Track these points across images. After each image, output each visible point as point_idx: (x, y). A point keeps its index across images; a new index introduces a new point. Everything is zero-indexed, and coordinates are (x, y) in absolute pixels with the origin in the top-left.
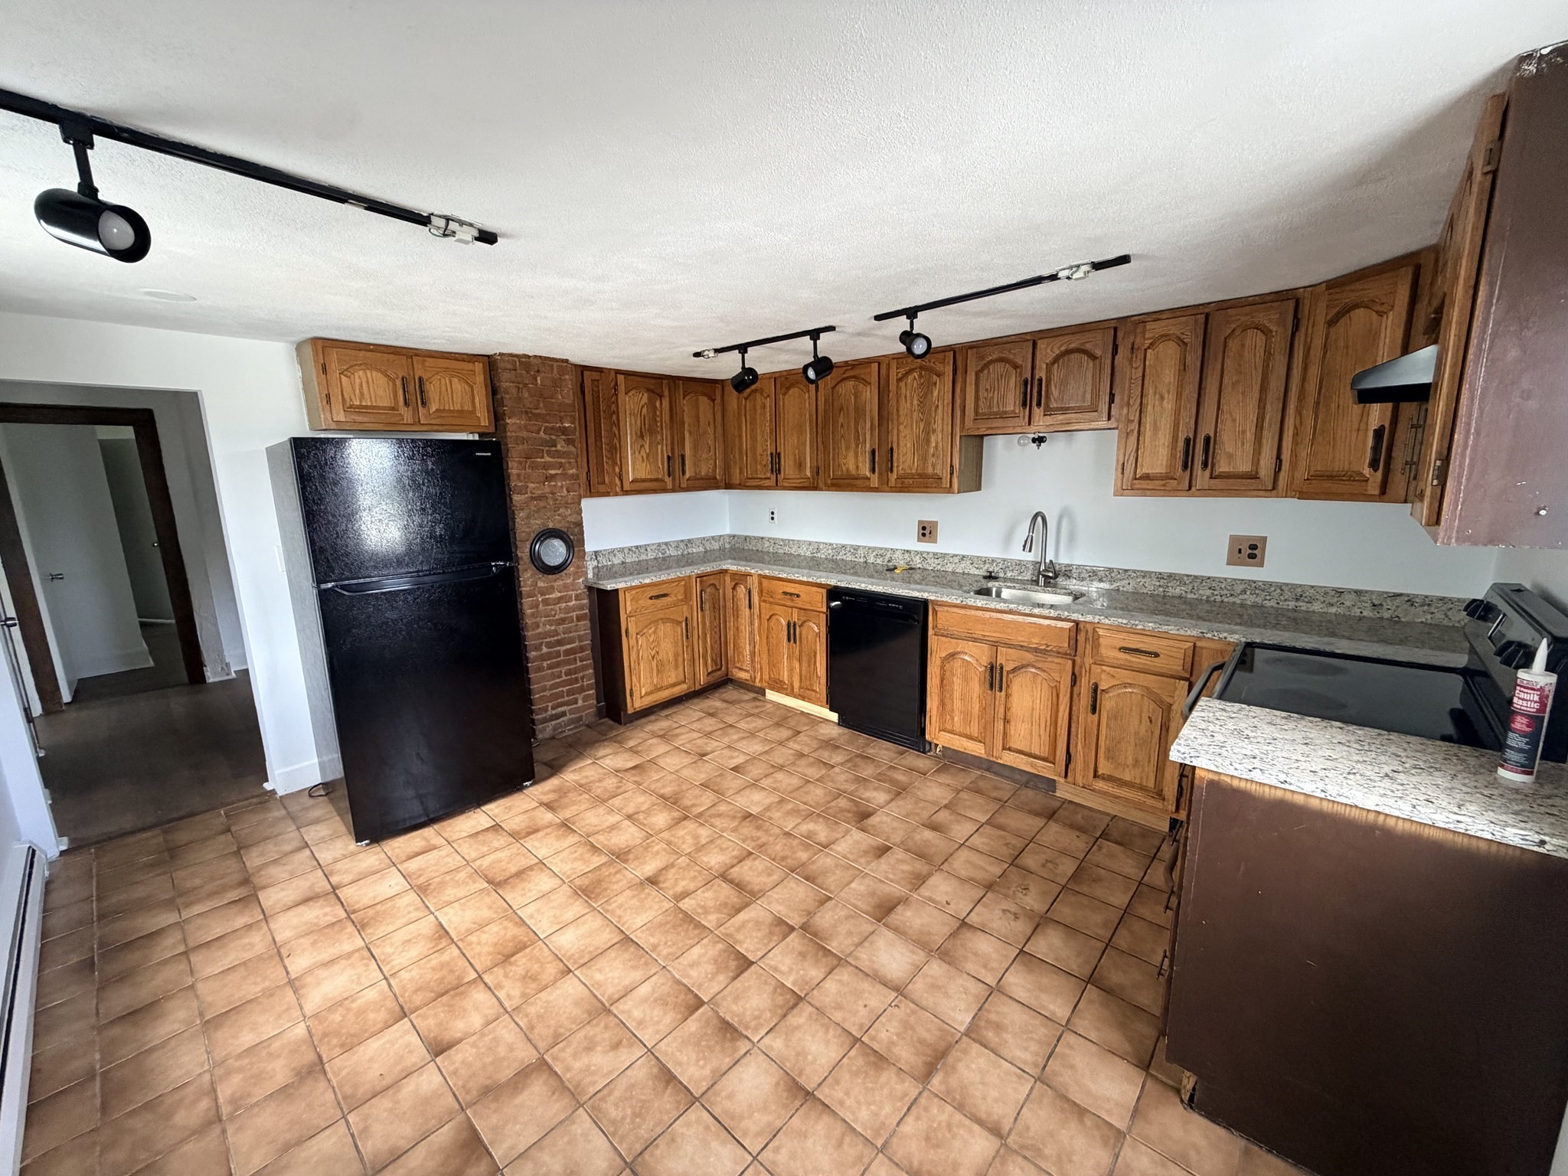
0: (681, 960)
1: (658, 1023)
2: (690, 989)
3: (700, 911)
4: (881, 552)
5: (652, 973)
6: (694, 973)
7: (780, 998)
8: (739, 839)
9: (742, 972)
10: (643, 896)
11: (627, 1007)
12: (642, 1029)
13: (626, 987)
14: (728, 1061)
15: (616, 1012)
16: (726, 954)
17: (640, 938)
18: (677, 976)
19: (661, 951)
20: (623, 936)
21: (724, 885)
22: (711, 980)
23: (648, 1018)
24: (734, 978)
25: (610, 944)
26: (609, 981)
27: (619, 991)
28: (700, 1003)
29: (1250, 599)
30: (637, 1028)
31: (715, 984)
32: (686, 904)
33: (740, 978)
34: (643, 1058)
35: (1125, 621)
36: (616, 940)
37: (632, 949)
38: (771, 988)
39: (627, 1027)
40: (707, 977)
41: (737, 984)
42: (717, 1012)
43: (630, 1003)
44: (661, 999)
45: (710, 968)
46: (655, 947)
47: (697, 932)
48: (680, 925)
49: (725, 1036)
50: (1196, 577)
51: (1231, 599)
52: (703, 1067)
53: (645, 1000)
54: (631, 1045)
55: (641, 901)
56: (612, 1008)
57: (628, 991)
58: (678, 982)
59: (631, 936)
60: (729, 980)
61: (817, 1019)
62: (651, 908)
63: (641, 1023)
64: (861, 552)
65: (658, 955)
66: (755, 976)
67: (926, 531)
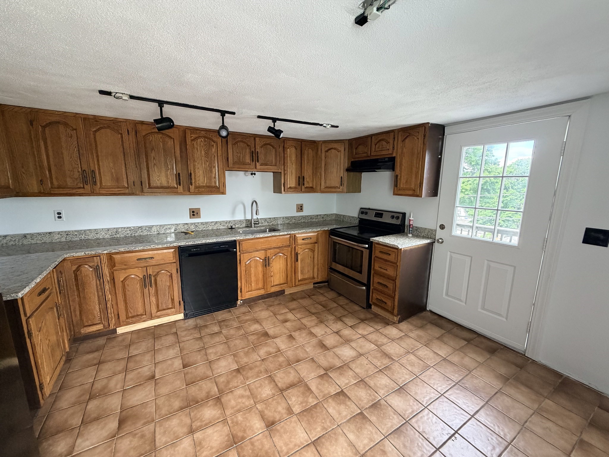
0: (335, 418)
1: (372, 432)
2: (353, 417)
3: (304, 405)
4: (169, 227)
5: (341, 432)
6: (344, 413)
7: (361, 386)
8: (255, 378)
9: (346, 395)
10: (282, 430)
11: (362, 446)
12: (374, 439)
13: (349, 445)
14: (390, 408)
15: (364, 452)
16: (335, 399)
17: (316, 435)
18: (345, 421)
19: (328, 426)
20: (312, 444)
21: (289, 391)
22: (349, 407)
23: (369, 436)
24: (349, 398)
25: (316, 452)
26: (343, 454)
27: (351, 449)
28: (361, 413)
29: (303, 221)
30: (374, 441)
31: (352, 406)
32: (297, 409)
33: (350, 397)
34: (390, 440)
35: (305, 231)
36: (314, 449)
37: (323, 440)
38: (356, 387)
39: (373, 447)
40: (348, 409)
41: (352, 398)
42: (366, 408)
43: (359, 444)
44: (358, 429)
45: (342, 407)
46: (324, 428)
47: (318, 408)
48: (312, 414)
49: (378, 407)
50: (291, 217)
51: (299, 222)
52: (393, 418)
53: (358, 437)
54: (384, 446)
55: (285, 432)
56: (361, 453)
57: (351, 444)
58: (348, 421)
59: (313, 440)
60: (350, 401)
61: (372, 378)
62: (294, 428)
63: (371, 440)
64: (154, 229)
65: (330, 427)
66: (349, 391)
67: (194, 213)
